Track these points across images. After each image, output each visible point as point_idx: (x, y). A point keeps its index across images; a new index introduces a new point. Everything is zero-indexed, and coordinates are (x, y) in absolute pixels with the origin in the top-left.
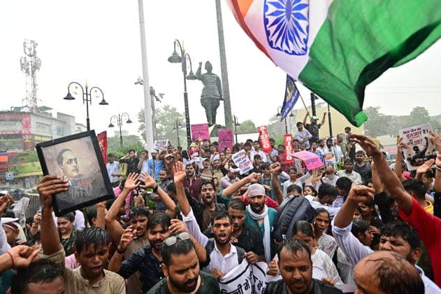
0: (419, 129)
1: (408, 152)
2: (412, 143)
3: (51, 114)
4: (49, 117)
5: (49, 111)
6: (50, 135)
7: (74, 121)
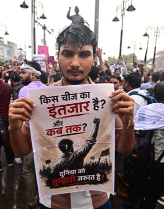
0: (83, 95)
1: (44, 153)
2: (60, 131)
3: (3, 42)
4: (2, 43)
5: (2, 40)
6: (3, 55)
7: (17, 47)
